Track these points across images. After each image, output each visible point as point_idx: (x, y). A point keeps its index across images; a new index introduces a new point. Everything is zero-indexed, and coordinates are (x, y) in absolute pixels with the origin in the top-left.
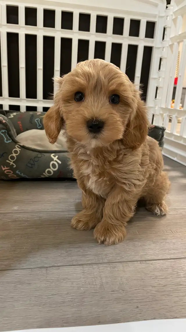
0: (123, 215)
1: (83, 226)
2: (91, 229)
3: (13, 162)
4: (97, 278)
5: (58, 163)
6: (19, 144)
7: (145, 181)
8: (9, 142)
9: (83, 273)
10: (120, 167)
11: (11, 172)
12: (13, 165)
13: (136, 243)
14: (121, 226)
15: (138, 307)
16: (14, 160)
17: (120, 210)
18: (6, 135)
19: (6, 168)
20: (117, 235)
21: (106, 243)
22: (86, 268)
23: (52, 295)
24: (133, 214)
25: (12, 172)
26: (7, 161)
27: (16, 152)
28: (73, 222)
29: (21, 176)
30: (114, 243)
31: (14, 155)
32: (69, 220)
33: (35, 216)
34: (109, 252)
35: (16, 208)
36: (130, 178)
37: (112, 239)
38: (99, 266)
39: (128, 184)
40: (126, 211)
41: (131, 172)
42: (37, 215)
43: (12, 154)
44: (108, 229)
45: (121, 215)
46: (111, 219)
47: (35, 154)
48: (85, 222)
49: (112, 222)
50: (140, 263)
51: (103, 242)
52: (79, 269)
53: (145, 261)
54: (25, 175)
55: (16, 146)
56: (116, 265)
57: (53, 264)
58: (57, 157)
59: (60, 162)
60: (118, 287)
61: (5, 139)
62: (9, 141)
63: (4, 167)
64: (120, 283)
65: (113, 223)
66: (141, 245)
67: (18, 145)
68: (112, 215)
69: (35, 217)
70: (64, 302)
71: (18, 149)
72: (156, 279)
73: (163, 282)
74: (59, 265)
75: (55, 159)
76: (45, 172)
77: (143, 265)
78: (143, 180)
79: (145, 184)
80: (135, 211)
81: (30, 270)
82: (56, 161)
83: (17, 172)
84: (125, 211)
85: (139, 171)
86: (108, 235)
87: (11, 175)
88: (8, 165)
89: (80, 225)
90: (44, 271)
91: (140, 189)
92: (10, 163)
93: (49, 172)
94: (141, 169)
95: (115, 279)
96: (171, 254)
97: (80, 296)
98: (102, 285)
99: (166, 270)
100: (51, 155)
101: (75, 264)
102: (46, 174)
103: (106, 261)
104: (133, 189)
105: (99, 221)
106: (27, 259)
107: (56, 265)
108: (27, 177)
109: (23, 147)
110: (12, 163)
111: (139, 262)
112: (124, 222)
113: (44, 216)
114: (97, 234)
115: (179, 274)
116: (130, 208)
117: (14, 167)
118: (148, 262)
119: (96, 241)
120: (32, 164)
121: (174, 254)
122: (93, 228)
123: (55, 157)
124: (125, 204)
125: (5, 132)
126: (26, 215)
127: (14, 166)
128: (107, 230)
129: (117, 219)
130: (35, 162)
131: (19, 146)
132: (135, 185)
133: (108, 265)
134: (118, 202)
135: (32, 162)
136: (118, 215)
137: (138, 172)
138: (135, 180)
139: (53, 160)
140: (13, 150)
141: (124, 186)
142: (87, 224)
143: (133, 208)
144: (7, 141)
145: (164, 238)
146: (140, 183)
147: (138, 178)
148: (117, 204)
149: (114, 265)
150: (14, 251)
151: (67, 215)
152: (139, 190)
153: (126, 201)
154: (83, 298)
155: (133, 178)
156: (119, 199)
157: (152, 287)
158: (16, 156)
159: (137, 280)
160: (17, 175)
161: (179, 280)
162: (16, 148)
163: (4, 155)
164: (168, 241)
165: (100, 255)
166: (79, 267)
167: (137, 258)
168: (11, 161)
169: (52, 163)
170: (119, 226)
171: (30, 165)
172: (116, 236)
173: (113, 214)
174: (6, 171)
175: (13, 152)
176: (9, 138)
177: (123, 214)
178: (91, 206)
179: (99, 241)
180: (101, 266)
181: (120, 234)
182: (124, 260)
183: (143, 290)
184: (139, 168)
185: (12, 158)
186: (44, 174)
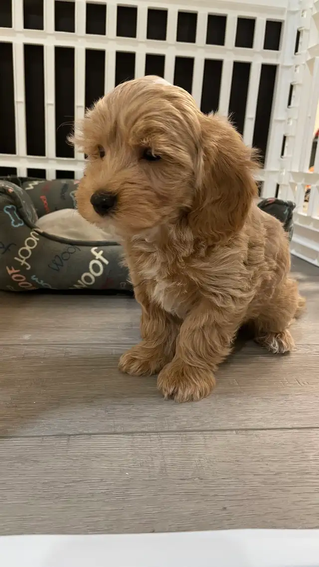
0: (211, 351)
1: (139, 368)
2: (152, 375)
3: (27, 261)
4: (156, 456)
5: (103, 263)
6: (36, 229)
7: (253, 293)
8: (20, 227)
9: (132, 446)
10: (205, 267)
11: (22, 278)
12: (25, 266)
13: (232, 400)
14: (207, 370)
15: (225, 509)
16: (28, 257)
17: (206, 341)
18: (14, 214)
19: (14, 271)
20: (198, 384)
21: (177, 398)
22: (138, 438)
23: (74, 482)
24: (230, 350)
25: (24, 278)
26: (16, 258)
27: (31, 243)
28: (123, 361)
29: (41, 285)
30: (191, 399)
31: (28, 248)
32: (116, 358)
33: (59, 350)
34: (183, 413)
35: (27, 337)
36: (223, 285)
37: (188, 392)
38: (162, 436)
39: (222, 296)
40: (217, 343)
41: (226, 275)
42: (61, 349)
43: (24, 246)
44: (183, 374)
45: (206, 349)
46: (190, 357)
47: (64, 247)
48: (142, 361)
49: (190, 362)
50: (237, 434)
51: (172, 396)
52: (125, 440)
53: (246, 430)
54: (46, 284)
55: (31, 233)
56: (191, 435)
57: (81, 431)
58: (101, 252)
59: (106, 262)
60: (193, 472)
61: (13, 220)
62: (19, 225)
63: (11, 269)
64: (197, 467)
65: (192, 363)
66: (240, 403)
67: (34, 232)
68: (191, 349)
69: (58, 352)
70: (93, 495)
71: (35, 239)
72: (262, 461)
73: (275, 467)
74: (91, 432)
75: (99, 255)
76: (80, 279)
77: (241, 438)
78: (250, 290)
79: (252, 298)
80: (232, 345)
81: (40, 438)
82: (99, 260)
83: (33, 278)
84: (213, 343)
85: (242, 275)
86: (182, 383)
87: (23, 282)
88: (17, 265)
89: (135, 366)
90: (64, 441)
91: (244, 307)
92: (20, 263)
93: (88, 279)
94: (245, 271)
95: (187, 458)
96: (295, 420)
97: (123, 485)
98: (163, 468)
99: (283, 446)
100: (90, 249)
101: (118, 430)
102: (82, 283)
103: (174, 428)
104: (230, 305)
105: (168, 360)
106: (38, 421)
107: (85, 432)
108: (50, 287)
109: (44, 235)
110: (23, 262)
111: (234, 432)
112: (212, 364)
113: (75, 351)
114: (162, 382)
115: (305, 454)
116: (223, 339)
117: (28, 269)
118: (250, 432)
119: (160, 394)
120: (57, 265)
121: (300, 420)
122: (157, 372)
123: (98, 252)
124: (216, 332)
125: (12, 209)
126: (43, 349)
127: (28, 267)
128: (182, 376)
129: (200, 357)
130: (63, 261)
131: (37, 234)
132: (233, 298)
133: (178, 436)
134: (203, 327)
135: (58, 261)
136: (202, 351)
137: (240, 276)
138: (234, 289)
139: (94, 257)
140: (25, 240)
141: (214, 299)
142: (145, 364)
143: (230, 339)
144: (15, 223)
145: (283, 392)
146: (244, 295)
147: (240, 286)
148: (200, 330)
149: (189, 434)
150: (16, 407)
151: (113, 350)
152: (241, 307)
153: (217, 325)
154: (127, 489)
155: (230, 285)
156: (203, 321)
157: (255, 475)
158: (31, 250)
159: (228, 462)
160: (33, 283)
161: (304, 464)
162: (31, 237)
163: (10, 248)
164: (290, 398)
165: (166, 418)
166: (127, 437)
167: (231, 425)
168: (22, 259)
169: (92, 262)
170: (202, 368)
171: (55, 266)
172: (196, 385)
173: (194, 348)
174: (14, 276)
175: (26, 244)
176: (19, 219)
177: (211, 349)
178: (155, 333)
179: (166, 395)
180: (164, 436)
181: (202, 384)
182: (208, 427)
183: (237, 480)
184: (242, 270)
185: (25, 253)
186: (79, 281)
